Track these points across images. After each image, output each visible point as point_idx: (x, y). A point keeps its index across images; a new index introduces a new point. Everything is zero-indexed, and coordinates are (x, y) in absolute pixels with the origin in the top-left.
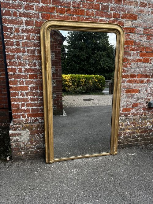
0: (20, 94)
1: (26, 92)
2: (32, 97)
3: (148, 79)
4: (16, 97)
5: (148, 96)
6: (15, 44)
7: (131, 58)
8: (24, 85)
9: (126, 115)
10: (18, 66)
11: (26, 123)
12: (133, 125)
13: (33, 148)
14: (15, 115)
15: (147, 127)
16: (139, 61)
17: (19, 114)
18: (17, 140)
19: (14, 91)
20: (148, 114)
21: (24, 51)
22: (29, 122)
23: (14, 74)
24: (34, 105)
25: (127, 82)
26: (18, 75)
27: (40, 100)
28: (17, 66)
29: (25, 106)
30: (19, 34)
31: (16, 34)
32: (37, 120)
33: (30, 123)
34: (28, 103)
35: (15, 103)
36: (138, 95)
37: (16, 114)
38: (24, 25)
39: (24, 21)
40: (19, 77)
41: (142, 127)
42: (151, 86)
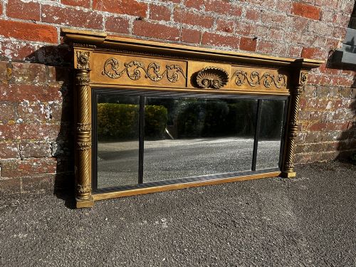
15: (326, 114)
20: (329, 82)
36: (317, 26)
41: (316, 112)
42: (343, 8)
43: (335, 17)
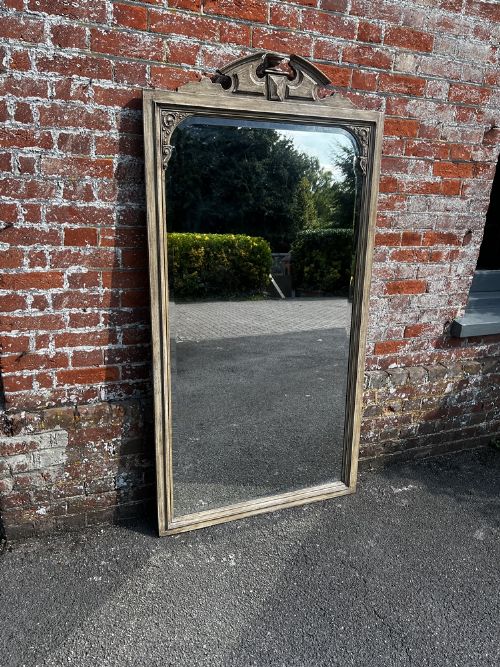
0: (30, 300)
1: (53, 295)
2: (74, 311)
3: (453, 247)
4: (17, 313)
5: (450, 303)
6: (12, 112)
7: (409, 178)
8: (48, 267)
9: (384, 364)
10: (23, 198)
11: (54, 404)
12: (404, 396)
13: (79, 492)
14: (11, 377)
15: (445, 398)
16: (430, 189)
17: (27, 373)
18: (22, 468)
19: (10, 292)
20: (449, 357)
21: (47, 143)
22: (62, 401)
23: (9, 226)
24: (85, 339)
25: (392, 258)
26: (23, 231)
27: (105, 323)
28: (21, 197)
29: (52, 346)
30: (27, 75)
31: (18, 75)
32: (92, 393)
33: (70, 403)
34: (60, 332)
35: (13, 334)
36: (423, 299)
37: (18, 374)
38: (49, 42)
39: (47, 28)
40: (28, 237)
41: (430, 399)
42: (460, 271)
43: (448, 285)
